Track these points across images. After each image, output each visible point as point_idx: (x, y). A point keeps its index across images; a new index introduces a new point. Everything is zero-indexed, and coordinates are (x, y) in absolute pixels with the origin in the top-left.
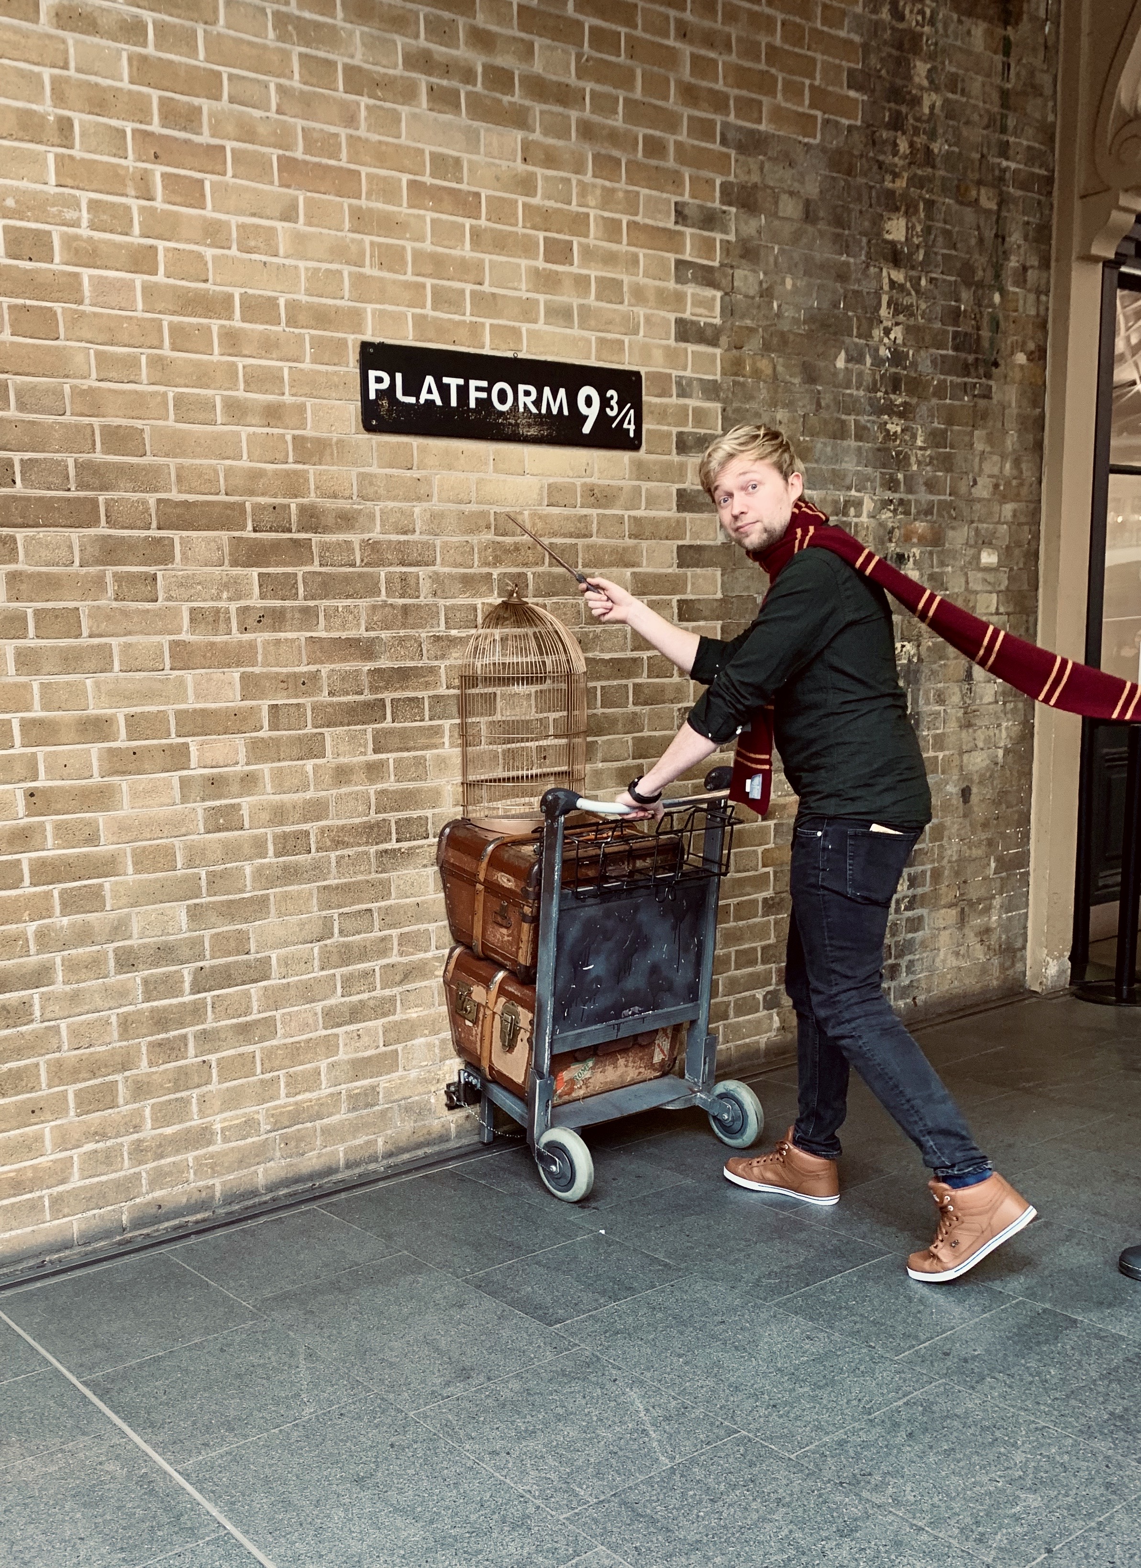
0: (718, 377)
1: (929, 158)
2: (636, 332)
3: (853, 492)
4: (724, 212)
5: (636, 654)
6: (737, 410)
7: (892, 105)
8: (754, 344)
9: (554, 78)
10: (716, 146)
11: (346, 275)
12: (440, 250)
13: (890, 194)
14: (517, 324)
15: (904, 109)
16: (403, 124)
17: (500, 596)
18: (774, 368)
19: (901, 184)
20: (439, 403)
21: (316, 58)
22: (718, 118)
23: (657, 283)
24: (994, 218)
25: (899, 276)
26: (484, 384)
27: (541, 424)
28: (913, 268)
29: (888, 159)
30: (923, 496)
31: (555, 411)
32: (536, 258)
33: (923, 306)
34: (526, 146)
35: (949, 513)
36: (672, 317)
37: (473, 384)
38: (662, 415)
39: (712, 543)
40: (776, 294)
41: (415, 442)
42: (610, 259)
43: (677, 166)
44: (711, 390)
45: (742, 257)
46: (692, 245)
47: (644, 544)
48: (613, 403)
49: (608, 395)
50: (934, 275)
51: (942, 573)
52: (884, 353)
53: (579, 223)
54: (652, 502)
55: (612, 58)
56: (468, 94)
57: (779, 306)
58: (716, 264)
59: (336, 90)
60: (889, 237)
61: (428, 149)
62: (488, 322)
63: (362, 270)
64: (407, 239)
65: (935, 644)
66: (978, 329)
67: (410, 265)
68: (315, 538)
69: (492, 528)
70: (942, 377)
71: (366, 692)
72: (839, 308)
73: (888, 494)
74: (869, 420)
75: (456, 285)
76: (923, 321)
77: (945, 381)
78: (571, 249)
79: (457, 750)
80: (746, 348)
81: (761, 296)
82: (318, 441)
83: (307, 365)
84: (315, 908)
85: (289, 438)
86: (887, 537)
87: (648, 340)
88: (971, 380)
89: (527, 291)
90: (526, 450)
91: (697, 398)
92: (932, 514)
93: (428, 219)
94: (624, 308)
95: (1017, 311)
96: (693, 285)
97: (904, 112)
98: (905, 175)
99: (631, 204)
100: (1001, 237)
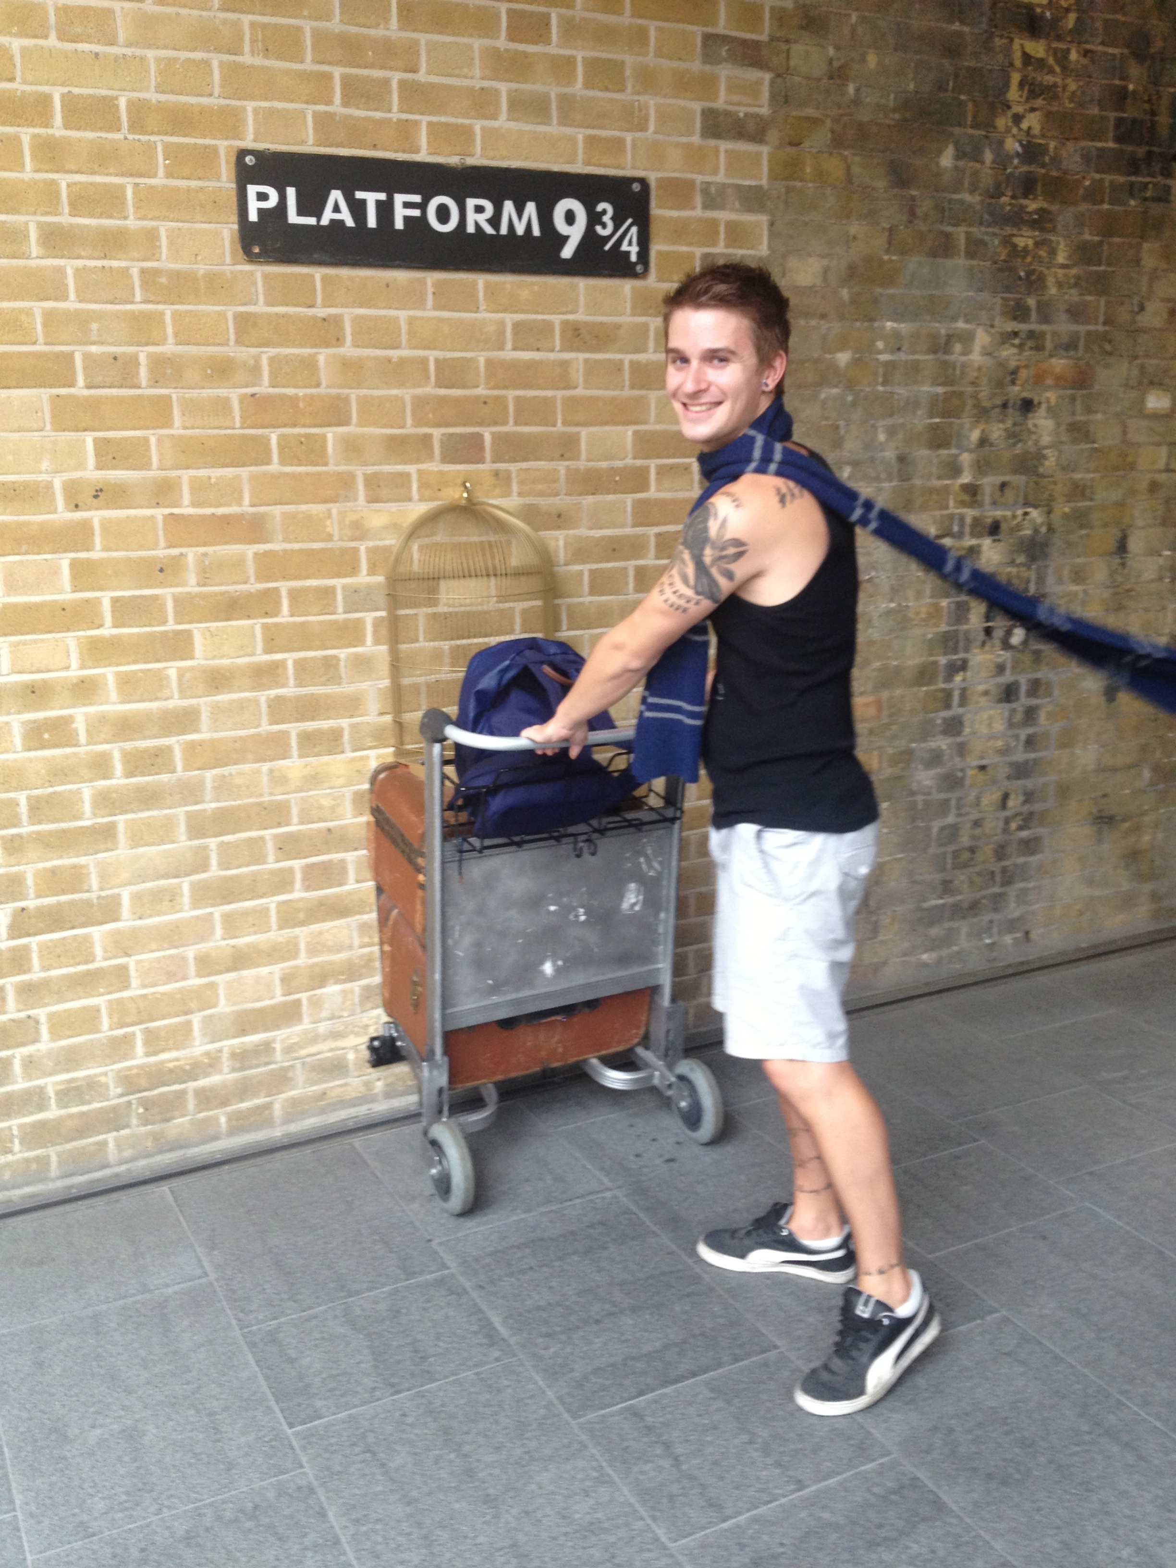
0: (764, 182)
2: (643, 128)
3: (961, 325)
5: (638, 531)
6: (790, 224)
8: (819, 139)
11: (215, 64)
12: (354, 30)
14: (467, 122)
17: (444, 461)
18: (849, 171)
20: (350, 223)
23: (675, 64)
25: (1037, 48)
26: (417, 198)
27: (502, 247)
28: (1059, 38)
30: (1063, 326)
31: (520, 230)
32: (496, 36)
33: (1073, 86)
35: (1100, 347)
36: (697, 107)
37: (399, 199)
38: (681, 231)
40: (852, 76)
41: (318, 273)
42: (607, 35)
44: (754, 199)
45: (802, 28)
46: (729, 15)
47: (652, 394)
49: (600, 208)
50: (1088, 47)
51: (1088, 423)
57: (858, 90)
58: (764, 37)
62: (425, 119)
63: (239, 59)
64: (305, 18)
65: (1074, 510)
66: (1153, 113)
67: (309, 51)
68: (175, 394)
69: (433, 379)
70: (1097, 176)
71: (252, 580)
72: (946, 90)
73: (1011, 326)
74: (987, 233)
75: (377, 73)
76: (1072, 105)
77: (1102, 181)
78: (548, 24)
79: (384, 648)
80: (806, 144)
81: (831, 77)
82: (176, 275)
83: (160, 180)
84: (183, 838)
85: (135, 272)
86: (1009, 378)
87: (661, 137)
88: (1140, 179)
89: (483, 79)
90: (481, 281)
91: (732, 210)
92: (1076, 348)
94: (625, 97)
96: (729, 65)
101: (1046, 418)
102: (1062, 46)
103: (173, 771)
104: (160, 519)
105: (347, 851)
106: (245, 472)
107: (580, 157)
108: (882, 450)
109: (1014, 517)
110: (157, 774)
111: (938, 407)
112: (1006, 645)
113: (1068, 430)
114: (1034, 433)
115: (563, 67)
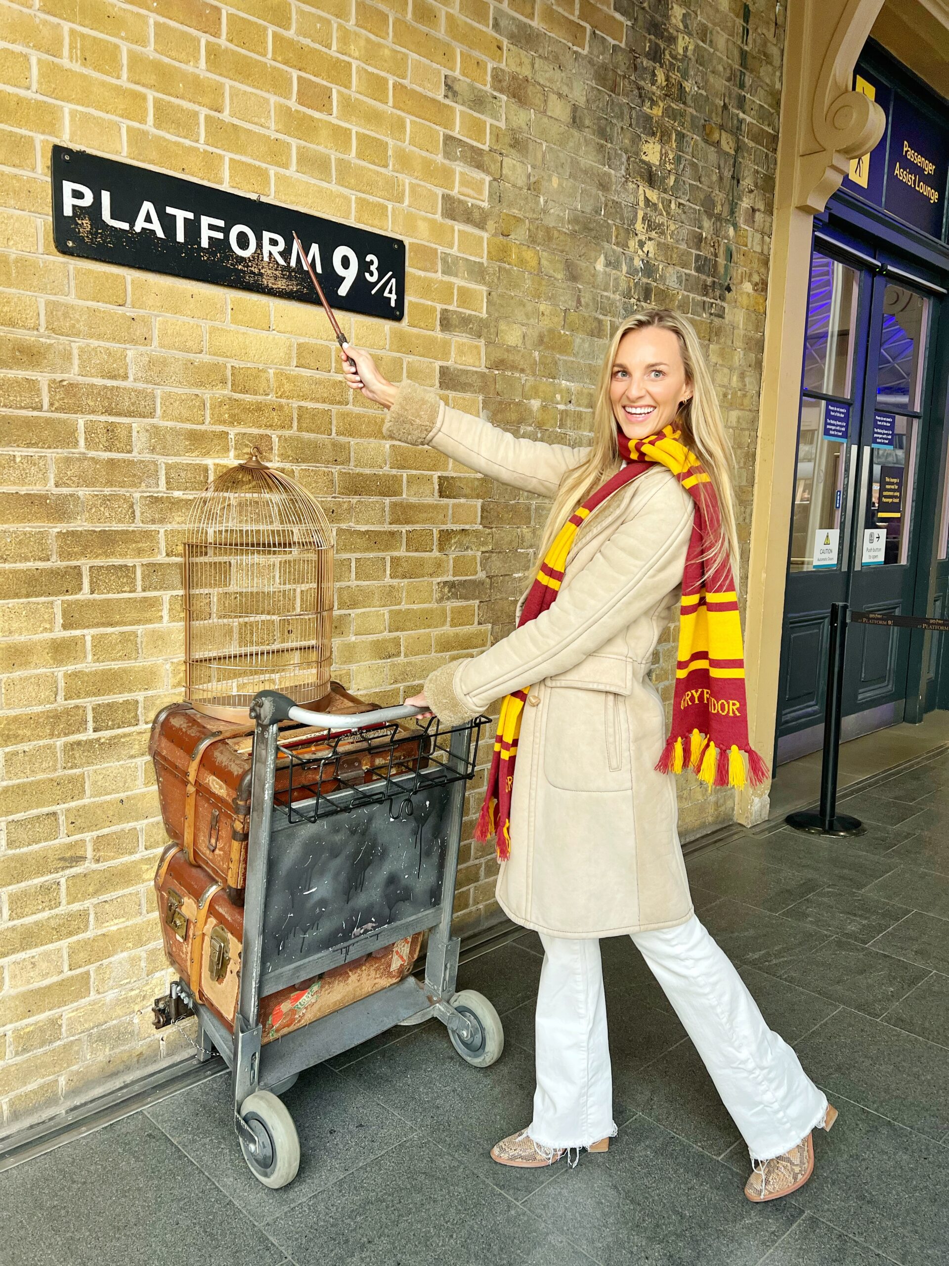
0: (484, 261)
1: (682, 96)
2: (400, 200)
4: (495, 97)
5: (394, 528)
6: (501, 296)
7: (652, 37)
8: (520, 235)
10: (489, 31)
11: (34, 61)
12: (167, 60)
13: (648, 118)
14: (264, 165)
15: (662, 44)
17: (237, 457)
18: (539, 261)
19: (657, 112)
20: (160, 234)
22: (492, 3)
23: (424, 154)
24: (732, 161)
25: (653, 195)
26: (221, 223)
27: (290, 278)
28: (665, 191)
29: (647, 86)
31: (306, 266)
32: (289, 99)
33: (672, 227)
36: (440, 192)
37: (205, 221)
38: (427, 289)
40: (543, 191)
41: (130, 275)
42: (373, 117)
43: (448, 39)
44: (478, 272)
45: (511, 146)
46: (461, 123)
48: (373, 268)
49: (368, 259)
50: (682, 201)
53: (340, 71)
54: (414, 374)
57: (546, 202)
58: (486, 148)
60: (644, 157)
62: (228, 156)
63: (56, 60)
64: (122, 38)
66: (716, 255)
67: (125, 69)
69: (230, 384)
70: (686, 293)
72: (600, 215)
75: (187, 105)
76: (672, 240)
77: (688, 296)
78: (330, 97)
80: (512, 236)
81: (529, 189)
87: (413, 210)
88: (708, 300)
89: (277, 131)
91: (463, 278)
93: (151, 22)
94: (388, 172)
95: (746, 246)
96: (462, 164)
97: (662, 47)
98: (661, 104)
99: (399, 66)
100: (736, 179)
105: (138, 819)
106: (51, 453)
107: (353, 212)
115: (341, 136)
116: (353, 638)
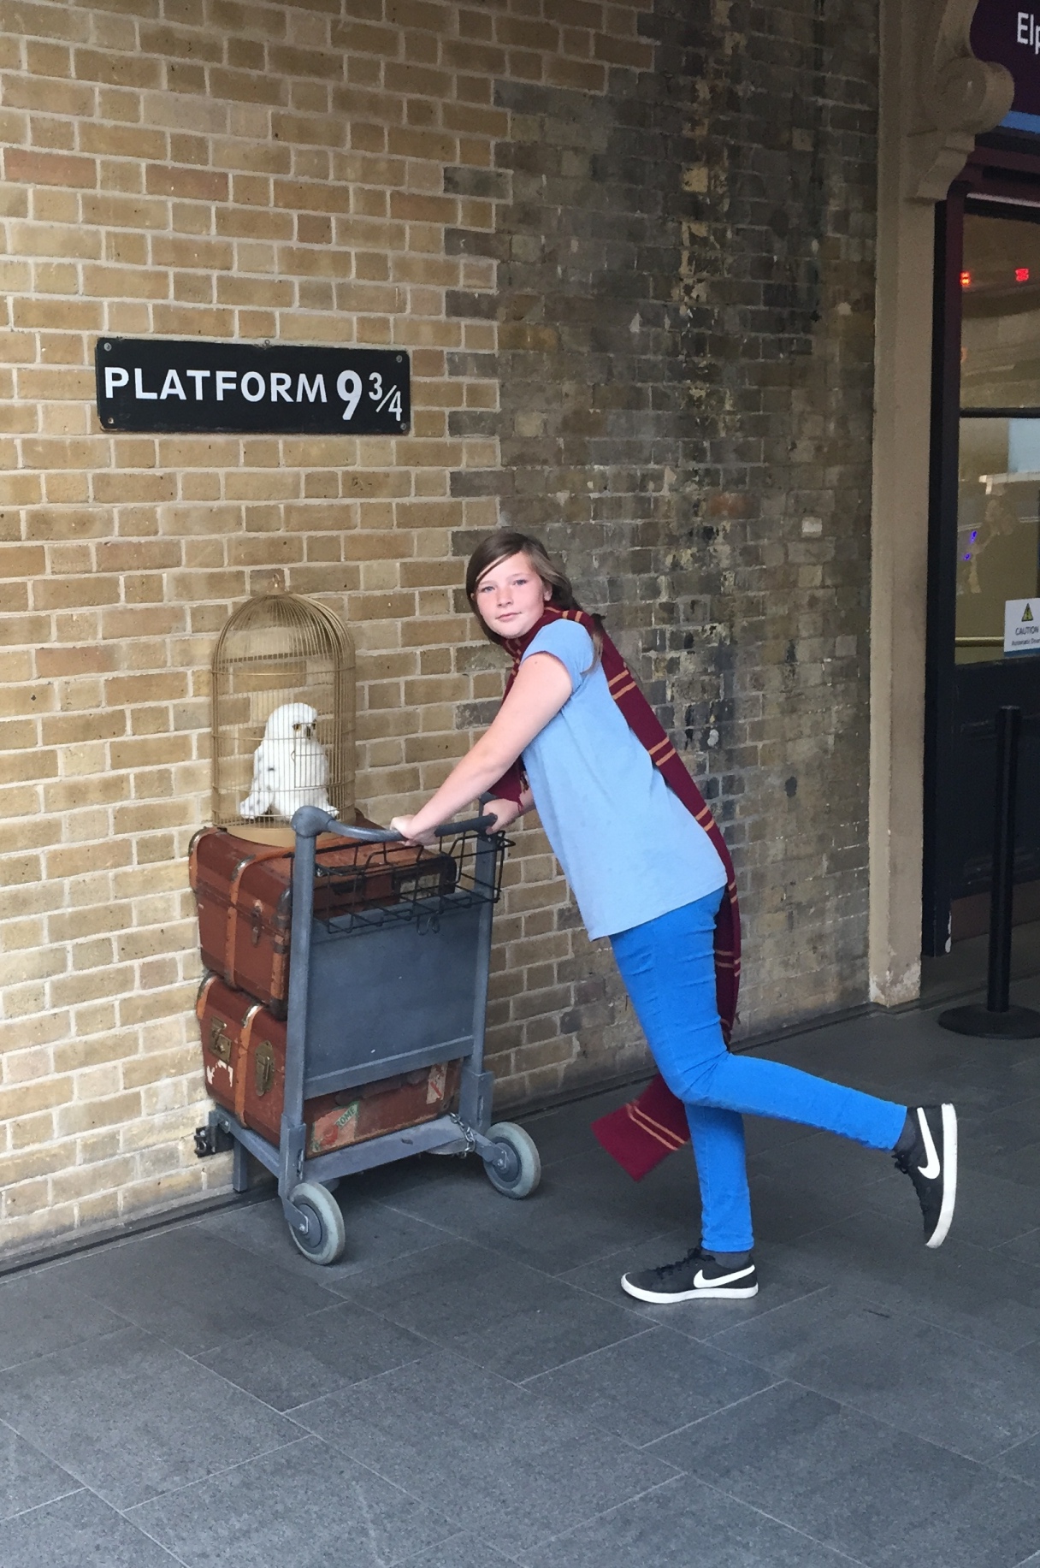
0: (496, 351)
1: (733, 101)
2: (402, 309)
3: (652, 466)
4: (500, 175)
5: (409, 649)
6: (516, 385)
7: (690, 49)
8: (538, 311)
9: (308, 48)
10: (490, 107)
11: (80, 267)
12: (183, 236)
13: (691, 141)
14: (269, 309)
15: (703, 51)
16: (142, 107)
17: (252, 592)
18: (560, 339)
19: (702, 132)
20: (183, 397)
21: (46, 45)
22: (492, 78)
23: (425, 255)
24: (810, 160)
25: (701, 230)
26: (233, 374)
28: (717, 220)
29: (686, 105)
30: (733, 464)
31: (312, 398)
32: (291, 239)
33: (730, 260)
34: (277, 121)
35: (763, 481)
36: (442, 291)
37: (220, 375)
38: (433, 394)
39: (491, 528)
40: (560, 258)
41: (157, 439)
42: (372, 234)
43: (446, 131)
44: (487, 366)
45: (520, 221)
46: (464, 213)
47: (415, 532)
48: (377, 386)
49: (372, 377)
50: (741, 226)
51: (756, 547)
52: (685, 312)
53: (337, 198)
54: (423, 486)
55: (372, 23)
56: (213, 72)
57: (564, 271)
58: (492, 231)
59: (67, 77)
60: (687, 188)
61: (169, 131)
62: (237, 309)
63: (98, 262)
64: (147, 227)
65: (751, 624)
66: (794, 280)
67: (150, 255)
68: (47, 545)
69: (244, 524)
70: (753, 335)
71: (103, 704)
72: (633, 268)
73: (692, 465)
74: (669, 386)
75: (201, 272)
76: (730, 276)
77: (756, 338)
78: (329, 227)
79: (207, 762)
80: (527, 318)
81: (544, 262)
82: (50, 444)
83: (37, 365)
84: (46, 940)
85: (18, 443)
86: (692, 511)
87: (415, 317)
88: (787, 335)
89: (280, 273)
90: (281, 441)
91: (472, 375)
92: (744, 483)
93: (170, 205)
94: (388, 284)
95: (838, 258)
96: (466, 255)
97: (703, 55)
98: (706, 122)
99: (396, 174)
100: (818, 180)
101: (723, 544)
102: (719, 226)
103: (39, 879)
104: (33, 652)
105: (176, 951)
106: (99, 610)
107: (355, 334)
108: (597, 575)
109: (704, 631)
110: (26, 882)
111: (638, 536)
112: (705, 746)
113: (741, 554)
114: (715, 557)
115: (340, 261)
116: (370, 770)
